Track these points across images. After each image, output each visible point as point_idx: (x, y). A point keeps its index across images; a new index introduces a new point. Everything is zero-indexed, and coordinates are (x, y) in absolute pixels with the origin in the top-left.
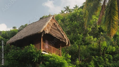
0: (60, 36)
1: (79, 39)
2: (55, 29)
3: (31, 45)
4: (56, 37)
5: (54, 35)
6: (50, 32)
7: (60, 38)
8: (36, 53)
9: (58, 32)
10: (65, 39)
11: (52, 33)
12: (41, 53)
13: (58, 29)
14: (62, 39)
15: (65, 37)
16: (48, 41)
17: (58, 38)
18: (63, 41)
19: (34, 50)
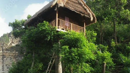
0: (80, 10)
1: (110, 14)
2: (75, 3)
3: (45, 22)
4: (75, 11)
5: (72, 9)
6: (66, 5)
7: (80, 12)
8: (50, 31)
9: (79, 6)
10: (89, 14)
11: (69, 7)
12: (56, 30)
13: (79, 3)
14: (84, 14)
15: (88, 11)
16: (68, 18)
17: (77, 12)
18: (86, 15)
19: (47, 28)
